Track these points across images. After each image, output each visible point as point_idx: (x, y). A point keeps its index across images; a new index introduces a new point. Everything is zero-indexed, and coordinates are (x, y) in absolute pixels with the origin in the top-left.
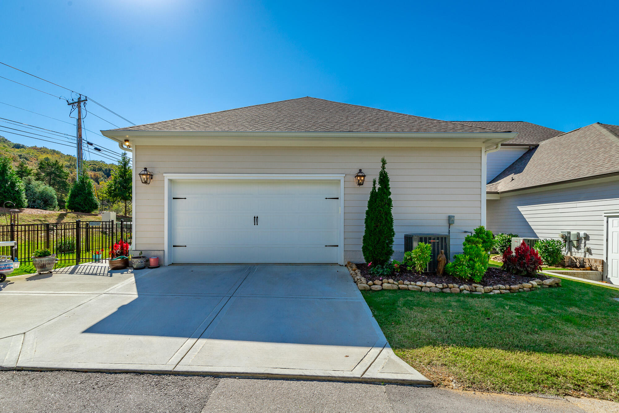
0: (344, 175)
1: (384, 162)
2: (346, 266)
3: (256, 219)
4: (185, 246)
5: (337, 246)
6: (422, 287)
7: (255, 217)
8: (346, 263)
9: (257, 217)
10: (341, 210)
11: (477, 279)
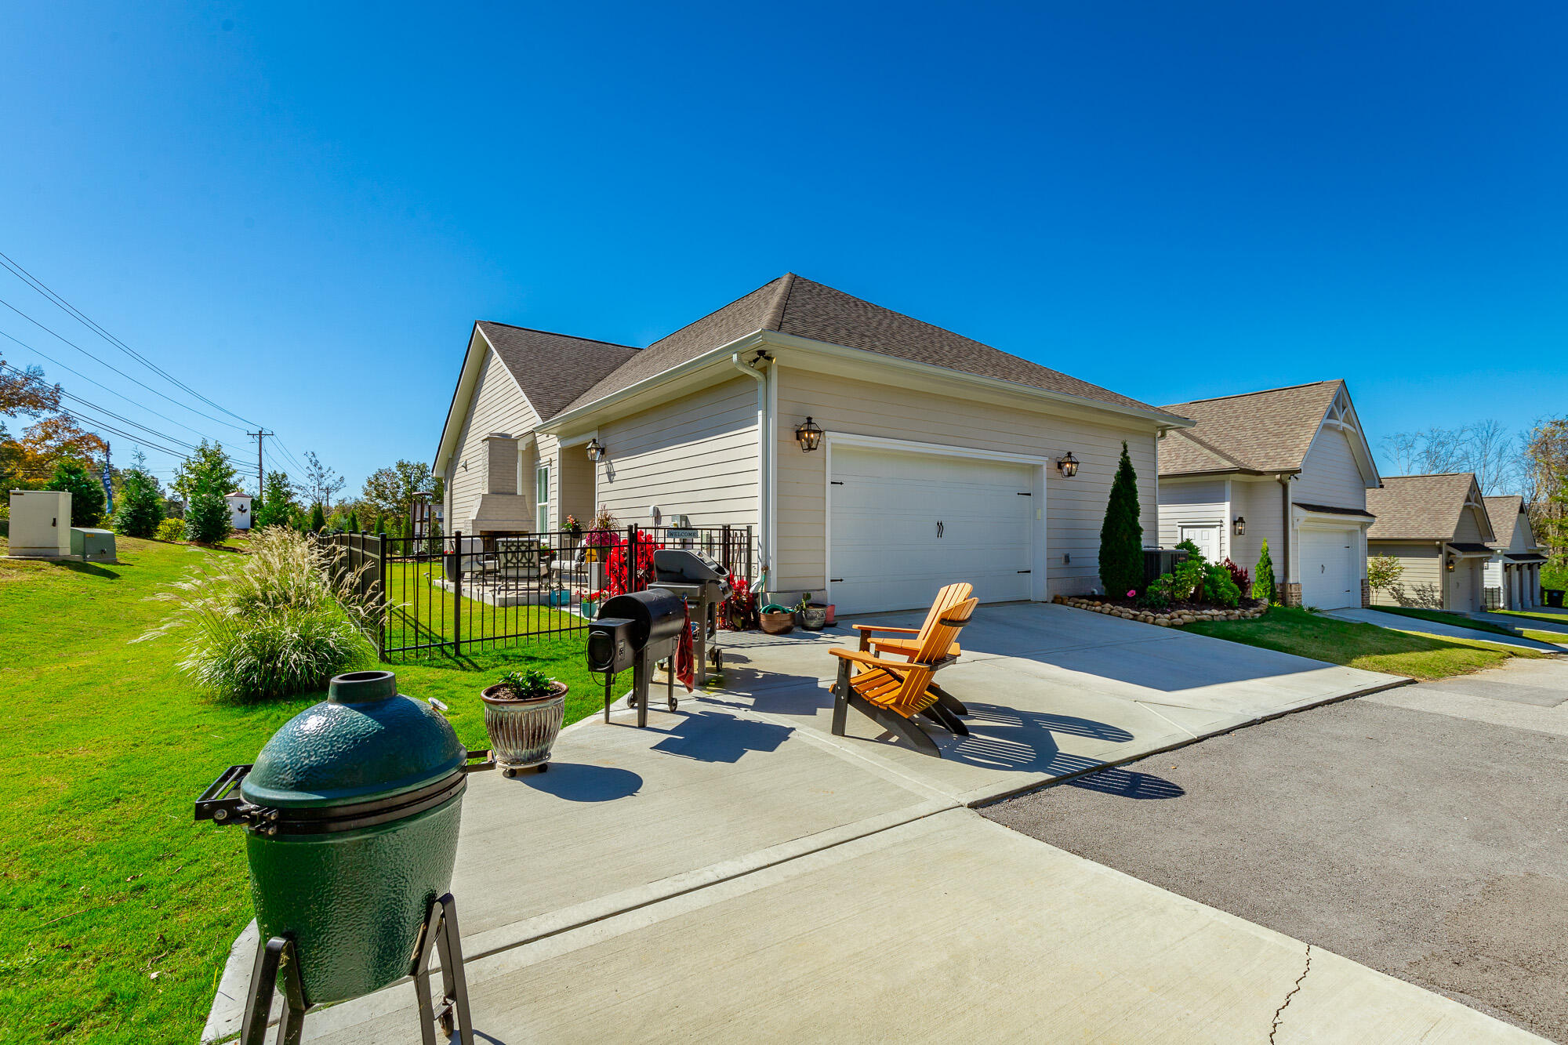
0: (1047, 459)
1: (1125, 447)
2: (1053, 602)
3: (940, 525)
4: (841, 580)
5: (1029, 572)
6: (1212, 616)
7: (938, 524)
8: (1052, 598)
9: (941, 524)
10: (1042, 514)
11: (1236, 603)
